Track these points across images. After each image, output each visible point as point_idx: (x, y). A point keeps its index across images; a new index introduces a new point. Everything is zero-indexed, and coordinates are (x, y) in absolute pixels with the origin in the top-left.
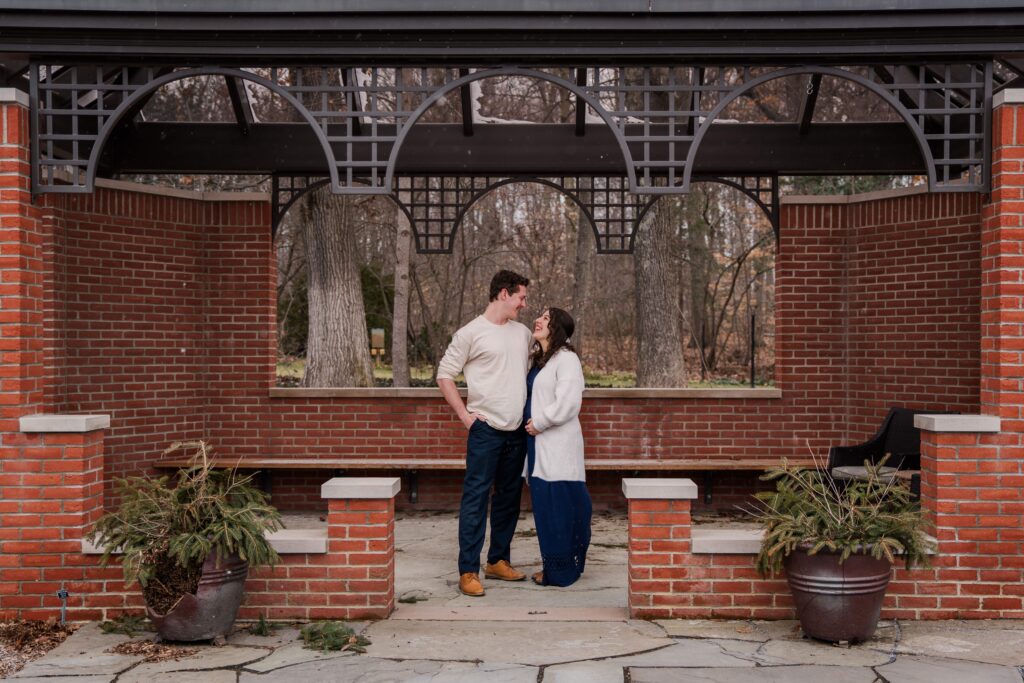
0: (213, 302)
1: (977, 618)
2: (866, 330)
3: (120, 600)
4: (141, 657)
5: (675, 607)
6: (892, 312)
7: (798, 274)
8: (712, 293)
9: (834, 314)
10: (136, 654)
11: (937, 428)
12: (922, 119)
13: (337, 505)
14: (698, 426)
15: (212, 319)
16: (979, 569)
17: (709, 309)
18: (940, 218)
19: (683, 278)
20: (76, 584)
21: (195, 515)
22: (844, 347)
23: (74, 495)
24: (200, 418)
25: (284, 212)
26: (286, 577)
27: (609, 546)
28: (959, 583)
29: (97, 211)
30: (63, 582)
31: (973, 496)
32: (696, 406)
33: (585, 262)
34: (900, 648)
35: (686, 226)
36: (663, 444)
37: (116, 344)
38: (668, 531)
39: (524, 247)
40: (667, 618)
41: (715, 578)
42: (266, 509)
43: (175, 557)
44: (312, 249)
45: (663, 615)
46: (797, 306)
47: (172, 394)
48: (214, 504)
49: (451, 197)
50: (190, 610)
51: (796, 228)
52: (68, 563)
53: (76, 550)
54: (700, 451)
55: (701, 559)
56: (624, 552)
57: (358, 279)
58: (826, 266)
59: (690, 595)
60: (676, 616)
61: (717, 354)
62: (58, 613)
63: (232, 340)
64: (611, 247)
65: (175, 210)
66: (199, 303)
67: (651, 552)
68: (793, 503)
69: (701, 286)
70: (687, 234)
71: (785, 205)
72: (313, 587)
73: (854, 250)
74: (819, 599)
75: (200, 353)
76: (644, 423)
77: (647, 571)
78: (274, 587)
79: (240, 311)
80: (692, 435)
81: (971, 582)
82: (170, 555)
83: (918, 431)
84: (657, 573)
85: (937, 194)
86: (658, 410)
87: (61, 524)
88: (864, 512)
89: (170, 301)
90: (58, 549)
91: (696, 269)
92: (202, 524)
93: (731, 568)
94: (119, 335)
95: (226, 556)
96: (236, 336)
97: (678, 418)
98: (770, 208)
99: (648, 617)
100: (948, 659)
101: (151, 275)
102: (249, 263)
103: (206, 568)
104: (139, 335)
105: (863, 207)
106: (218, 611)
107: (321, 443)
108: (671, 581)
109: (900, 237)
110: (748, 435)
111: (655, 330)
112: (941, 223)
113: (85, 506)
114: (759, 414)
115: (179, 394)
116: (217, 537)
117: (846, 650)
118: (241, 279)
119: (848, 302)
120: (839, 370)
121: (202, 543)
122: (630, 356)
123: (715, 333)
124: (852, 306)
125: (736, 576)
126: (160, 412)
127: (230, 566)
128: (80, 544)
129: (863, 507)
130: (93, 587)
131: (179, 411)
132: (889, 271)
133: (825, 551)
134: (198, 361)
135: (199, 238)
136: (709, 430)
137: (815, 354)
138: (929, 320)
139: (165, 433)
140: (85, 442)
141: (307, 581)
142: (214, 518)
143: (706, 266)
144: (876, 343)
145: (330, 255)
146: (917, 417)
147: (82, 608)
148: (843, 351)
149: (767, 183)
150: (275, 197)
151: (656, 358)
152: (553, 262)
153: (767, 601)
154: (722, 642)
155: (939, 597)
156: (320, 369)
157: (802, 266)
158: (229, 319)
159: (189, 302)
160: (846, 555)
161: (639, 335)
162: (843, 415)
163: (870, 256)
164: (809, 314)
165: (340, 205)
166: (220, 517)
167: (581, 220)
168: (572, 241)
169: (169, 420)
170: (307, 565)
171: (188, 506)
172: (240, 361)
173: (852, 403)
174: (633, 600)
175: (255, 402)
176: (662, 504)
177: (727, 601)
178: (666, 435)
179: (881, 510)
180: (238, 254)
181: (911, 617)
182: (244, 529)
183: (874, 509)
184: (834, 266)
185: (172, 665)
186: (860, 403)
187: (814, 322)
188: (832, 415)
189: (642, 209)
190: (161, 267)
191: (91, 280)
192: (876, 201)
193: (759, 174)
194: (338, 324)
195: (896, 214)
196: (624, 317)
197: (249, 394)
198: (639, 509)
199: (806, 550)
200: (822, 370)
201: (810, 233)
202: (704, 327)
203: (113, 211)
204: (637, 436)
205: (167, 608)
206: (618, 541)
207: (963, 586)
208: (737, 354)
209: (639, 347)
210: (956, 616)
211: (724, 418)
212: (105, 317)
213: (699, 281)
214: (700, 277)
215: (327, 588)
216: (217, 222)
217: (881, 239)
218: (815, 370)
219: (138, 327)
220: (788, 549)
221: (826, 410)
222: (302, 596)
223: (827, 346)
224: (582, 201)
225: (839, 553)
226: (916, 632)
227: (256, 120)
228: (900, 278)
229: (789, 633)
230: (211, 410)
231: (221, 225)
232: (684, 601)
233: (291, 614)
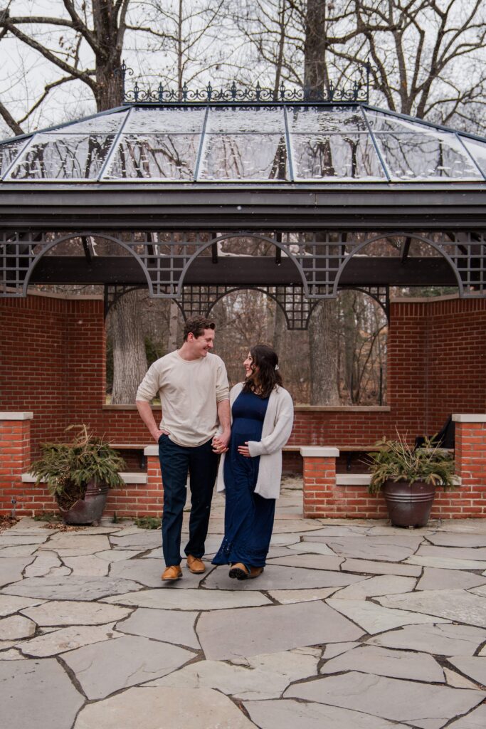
0: (71, 356)
1: (480, 517)
2: (437, 373)
3: (42, 506)
4: (57, 530)
5: (327, 513)
6: (451, 363)
7: (400, 342)
8: (358, 356)
9: (420, 364)
10: (55, 528)
11: (462, 420)
12: (456, 260)
13: (151, 459)
14: (344, 427)
15: (70, 366)
16: (482, 493)
17: (356, 366)
18: (477, 311)
19: (340, 345)
20: (19, 497)
21: (83, 460)
22: (425, 383)
23: (18, 452)
24: (64, 421)
25: (110, 305)
26: (125, 496)
27: (293, 489)
28: (472, 500)
29: (11, 306)
30: (12, 496)
31: (480, 455)
32: (342, 415)
33: (280, 336)
34: (439, 529)
35: (342, 314)
36: (324, 437)
37: (20, 379)
38: (324, 473)
39: (241, 326)
40: (323, 518)
41: (348, 497)
42: (119, 459)
43: (74, 481)
44: (116, 327)
45: (321, 517)
46: (399, 360)
47: (49, 407)
48: (92, 455)
49: (196, 298)
50: (81, 508)
51: (399, 316)
52: (15, 486)
53: (19, 480)
54: (344, 441)
55: (341, 488)
56: (301, 492)
57: (143, 345)
58: (415, 337)
59: (335, 507)
60: (327, 517)
61: (360, 394)
62: (10, 512)
63: (82, 377)
64: (295, 326)
65: (51, 304)
66: (63, 357)
67: (315, 484)
68: (388, 459)
69: (351, 351)
70: (343, 319)
71: (393, 303)
72: (140, 501)
73: (431, 328)
74: (399, 505)
75: (64, 384)
76: (313, 425)
77: (313, 494)
78: (119, 501)
79: (86, 361)
80: (340, 432)
81: (478, 499)
82: (72, 480)
83: (454, 422)
84: (318, 495)
85: (464, 300)
86: (321, 418)
87: (11, 467)
88: (423, 462)
89: (48, 356)
90: (10, 479)
91: (348, 340)
92: (86, 465)
93: (356, 492)
94: (21, 374)
95: (99, 481)
96: (84, 375)
97: (332, 423)
98: (385, 305)
99: (313, 517)
100: (462, 533)
101: (38, 340)
102: (91, 334)
103: (89, 487)
104: (32, 374)
105: (436, 305)
106: (94, 509)
107: (132, 435)
108: (325, 499)
109: (456, 321)
110: (371, 432)
111: (322, 377)
112: (478, 314)
113: (23, 458)
114: (377, 420)
115: (53, 407)
116: (94, 472)
117: (412, 531)
118: (87, 343)
119: (428, 358)
120: (422, 396)
121: (88, 474)
122: (307, 394)
123: (360, 380)
124: (430, 360)
125: (359, 497)
126: (43, 417)
127: (100, 487)
128: (21, 477)
129: (423, 460)
130: (28, 499)
131: (53, 417)
132: (450, 340)
133: (402, 480)
134: (63, 389)
135: (64, 320)
136: (350, 429)
137: (409, 387)
138: (471, 367)
139: (46, 429)
140: (23, 426)
141: (137, 498)
142: (93, 463)
143: (355, 338)
144: (443, 380)
145: (127, 331)
146: (453, 415)
147: (22, 509)
148: (425, 385)
149: (383, 290)
150: (106, 297)
151: (322, 393)
152: (259, 335)
153: (374, 510)
154: (351, 528)
155: (462, 507)
156: (121, 398)
157: (402, 337)
158: (80, 366)
159: (58, 356)
160: (412, 482)
161: (311, 380)
162: (424, 421)
163: (440, 332)
164: (406, 364)
165: (133, 301)
166: (95, 462)
167: (277, 310)
168: (272, 322)
169: (48, 422)
170: (137, 490)
171: (79, 456)
172: (87, 389)
173: (429, 414)
174: (305, 509)
175: (95, 412)
176: (321, 460)
177: (354, 509)
178: (326, 432)
179: (431, 461)
180: (85, 330)
181: (448, 517)
182: (109, 469)
183: (428, 460)
184: (420, 337)
185: (74, 533)
186: (434, 414)
187: (409, 369)
188: (418, 421)
189: (314, 304)
190: (44, 336)
191: (7, 343)
192: (443, 301)
193: (378, 285)
194: (132, 371)
195: (453, 309)
196: (303, 370)
197: (91, 407)
198: (309, 462)
199: (393, 480)
200: (413, 396)
201: (407, 319)
202: (352, 377)
203: (19, 306)
204: (309, 433)
205: (70, 507)
206: (298, 487)
207: (474, 501)
208: (373, 393)
209: (312, 386)
210: (470, 517)
211: (358, 423)
212: (15, 364)
213: (350, 348)
214: (351, 345)
215: (146, 501)
216: (73, 311)
217: (446, 322)
218: (409, 396)
219: (31, 369)
220: (384, 480)
221: (415, 418)
222: (134, 506)
223: (416, 382)
224: (278, 300)
225: (408, 481)
226: (449, 523)
227: (95, 254)
228: (456, 344)
229: (384, 524)
230: (70, 416)
231: (76, 313)
232: (332, 510)
233: (129, 514)
